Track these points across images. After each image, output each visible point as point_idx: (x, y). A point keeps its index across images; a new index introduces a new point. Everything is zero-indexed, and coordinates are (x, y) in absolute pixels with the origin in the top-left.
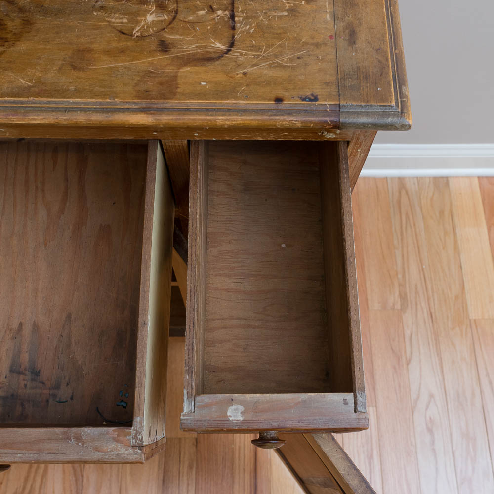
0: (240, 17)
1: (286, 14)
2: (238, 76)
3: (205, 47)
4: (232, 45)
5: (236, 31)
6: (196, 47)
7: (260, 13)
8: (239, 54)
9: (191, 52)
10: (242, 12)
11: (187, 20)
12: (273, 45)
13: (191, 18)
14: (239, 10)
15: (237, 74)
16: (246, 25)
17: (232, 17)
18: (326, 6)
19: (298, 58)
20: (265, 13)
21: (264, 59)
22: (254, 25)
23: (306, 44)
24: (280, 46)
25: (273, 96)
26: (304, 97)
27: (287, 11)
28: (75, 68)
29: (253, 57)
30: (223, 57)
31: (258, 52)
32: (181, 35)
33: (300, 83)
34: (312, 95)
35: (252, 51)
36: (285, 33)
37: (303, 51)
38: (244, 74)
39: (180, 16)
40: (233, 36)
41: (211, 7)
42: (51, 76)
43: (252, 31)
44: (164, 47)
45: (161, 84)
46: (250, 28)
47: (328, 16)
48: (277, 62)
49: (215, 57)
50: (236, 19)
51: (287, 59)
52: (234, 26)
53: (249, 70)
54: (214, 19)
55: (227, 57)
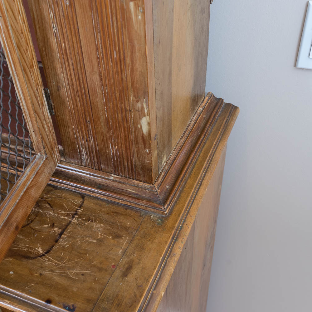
0: (66, 235)
1: (95, 241)
3: (31, 248)
4: (47, 252)
5: (57, 243)
6: (26, 247)
7: (79, 237)
8: (47, 259)
9: (21, 249)
10: (69, 232)
11: (34, 228)
12: (72, 260)
13: (37, 227)
14: (68, 231)
15: (37, 273)
16: (65, 241)
17: (61, 234)
18: (123, 244)
19: (82, 275)
20: (83, 237)
21: (61, 268)
22: (70, 243)
23: (94, 266)
24: (76, 262)
25: (47, 297)
26: (66, 305)
27: (97, 240)
29: (55, 264)
30: (36, 258)
31: (60, 261)
32: (23, 236)
33: (71, 293)
34: (73, 306)
35: (57, 260)
36: (86, 254)
37: (89, 270)
38: (41, 274)
39: (32, 225)
40: (53, 246)
41: (53, 224)
43: (66, 246)
46: (66, 244)
47: (121, 251)
48: (67, 274)
49: (32, 257)
50: (63, 236)
51: (75, 273)
52: (58, 240)
53: (45, 273)
54: (50, 232)
55: (39, 259)
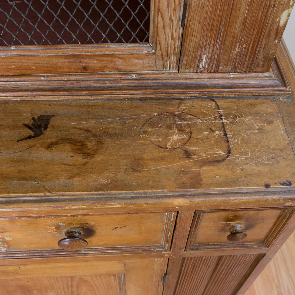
0: (230, 134)
1: (257, 131)
2: (238, 171)
3: (213, 154)
4: (229, 152)
5: (229, 143)
6: (208, 154)
7: (241, 132)
8: (235, 157)
9: (205, 157)
10: (231, 131)
11: (198, 138)
12: (254, 151)
13: (200, 136)
14: (229, 130)
15: (237, 170)
16: (235, 139)
17: (225, 135)
18: (280, 126)
19: (272, 158)
20: (245, 132)
21: (252, 160)
22: (239, 139)
23: (274, 149)
24: (259, 151)
25: (263, 183)
26: (282, 183)
27: (257, 130)
28: (135, 171)
29: (244, 159)
30: (225, 159)
31: (246, 155)
32: (197, 147)
33: (277, 174)
34: (287, 181)
35: (243, 155)
36: (260, 143)
37: (274, 154)
38: (241, 169)
39: (194, 135)
40: (229, 147)
41: (211, 129)
42: (120, 176)
43: (239, 142)
44: (188, 155)
45: (191, 178)
46: (238, 142)
47: (282, 132)
48: (260, 161)
49: (221, 160)
50: (228, 136)
51: (266, 159)
52: (228, 140)
53: (244, 167)
54: (215, 136)
55: (228, 159)
